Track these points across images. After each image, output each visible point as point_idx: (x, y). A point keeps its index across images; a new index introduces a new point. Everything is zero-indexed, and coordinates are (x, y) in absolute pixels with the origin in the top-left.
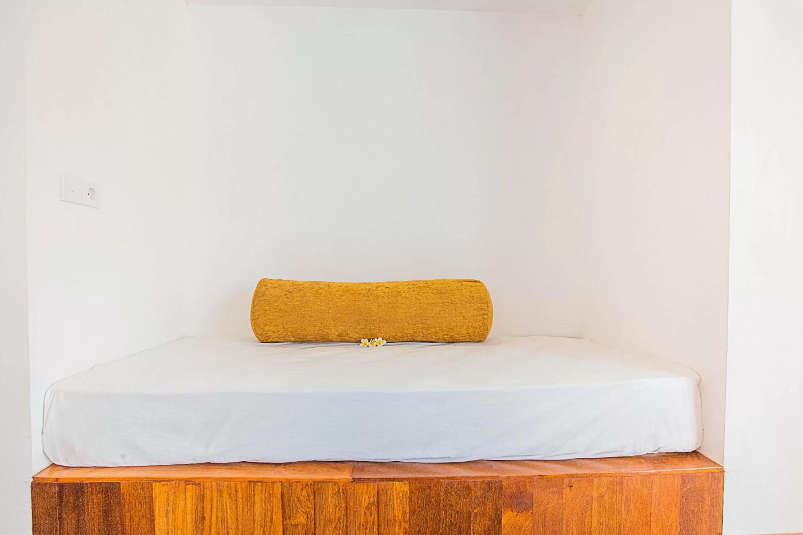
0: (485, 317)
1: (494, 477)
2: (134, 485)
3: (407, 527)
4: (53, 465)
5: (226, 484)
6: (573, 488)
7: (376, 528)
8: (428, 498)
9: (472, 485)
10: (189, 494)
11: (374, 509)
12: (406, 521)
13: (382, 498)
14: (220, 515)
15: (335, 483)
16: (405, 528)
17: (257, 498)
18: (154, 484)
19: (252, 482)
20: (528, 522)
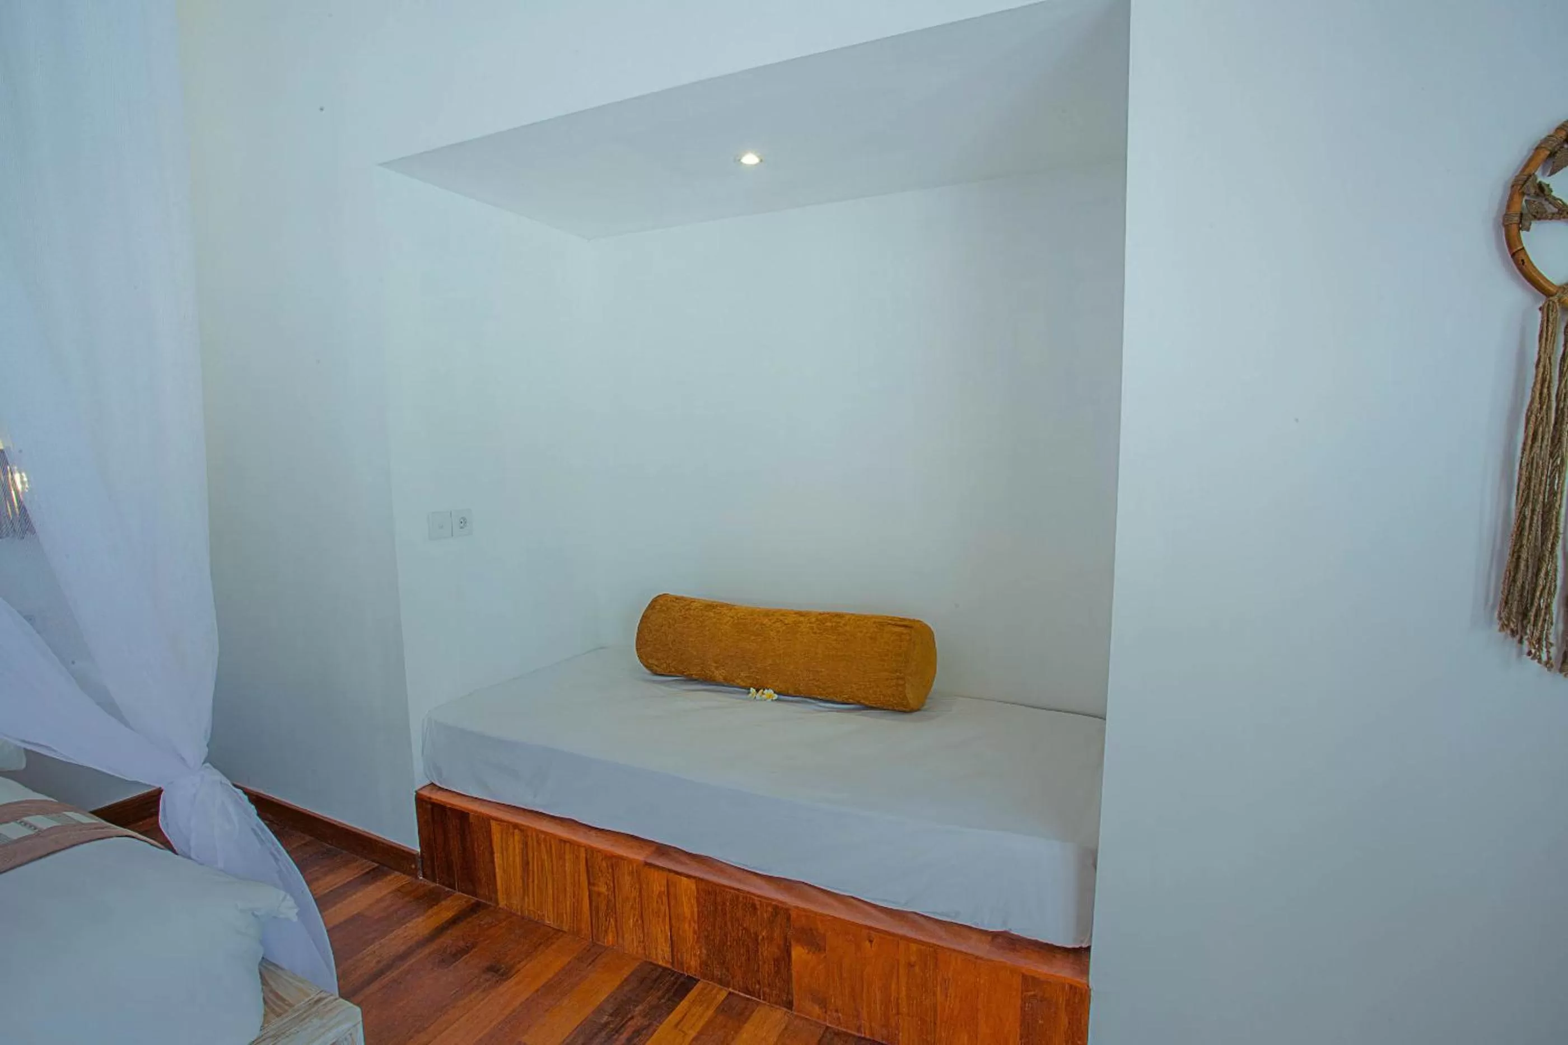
0: (901, 682)
1: (781, 902)
2: (478, 817)
3: (696, 928)
4: (432, 784)
5: (543, 836)
6: (874, 943)
7: (667, 919)
8: (715, 903)
9: (757, 903)
10: (517, 838)
11: (665, 899)
12: (694, 922)
13: (672, 890)
14: (540, 863)
15: (630, 861)
16: (694, 928)
17: (567, 857)
18: (491, 821)
19: (564, 841)
20: (821, 967)
